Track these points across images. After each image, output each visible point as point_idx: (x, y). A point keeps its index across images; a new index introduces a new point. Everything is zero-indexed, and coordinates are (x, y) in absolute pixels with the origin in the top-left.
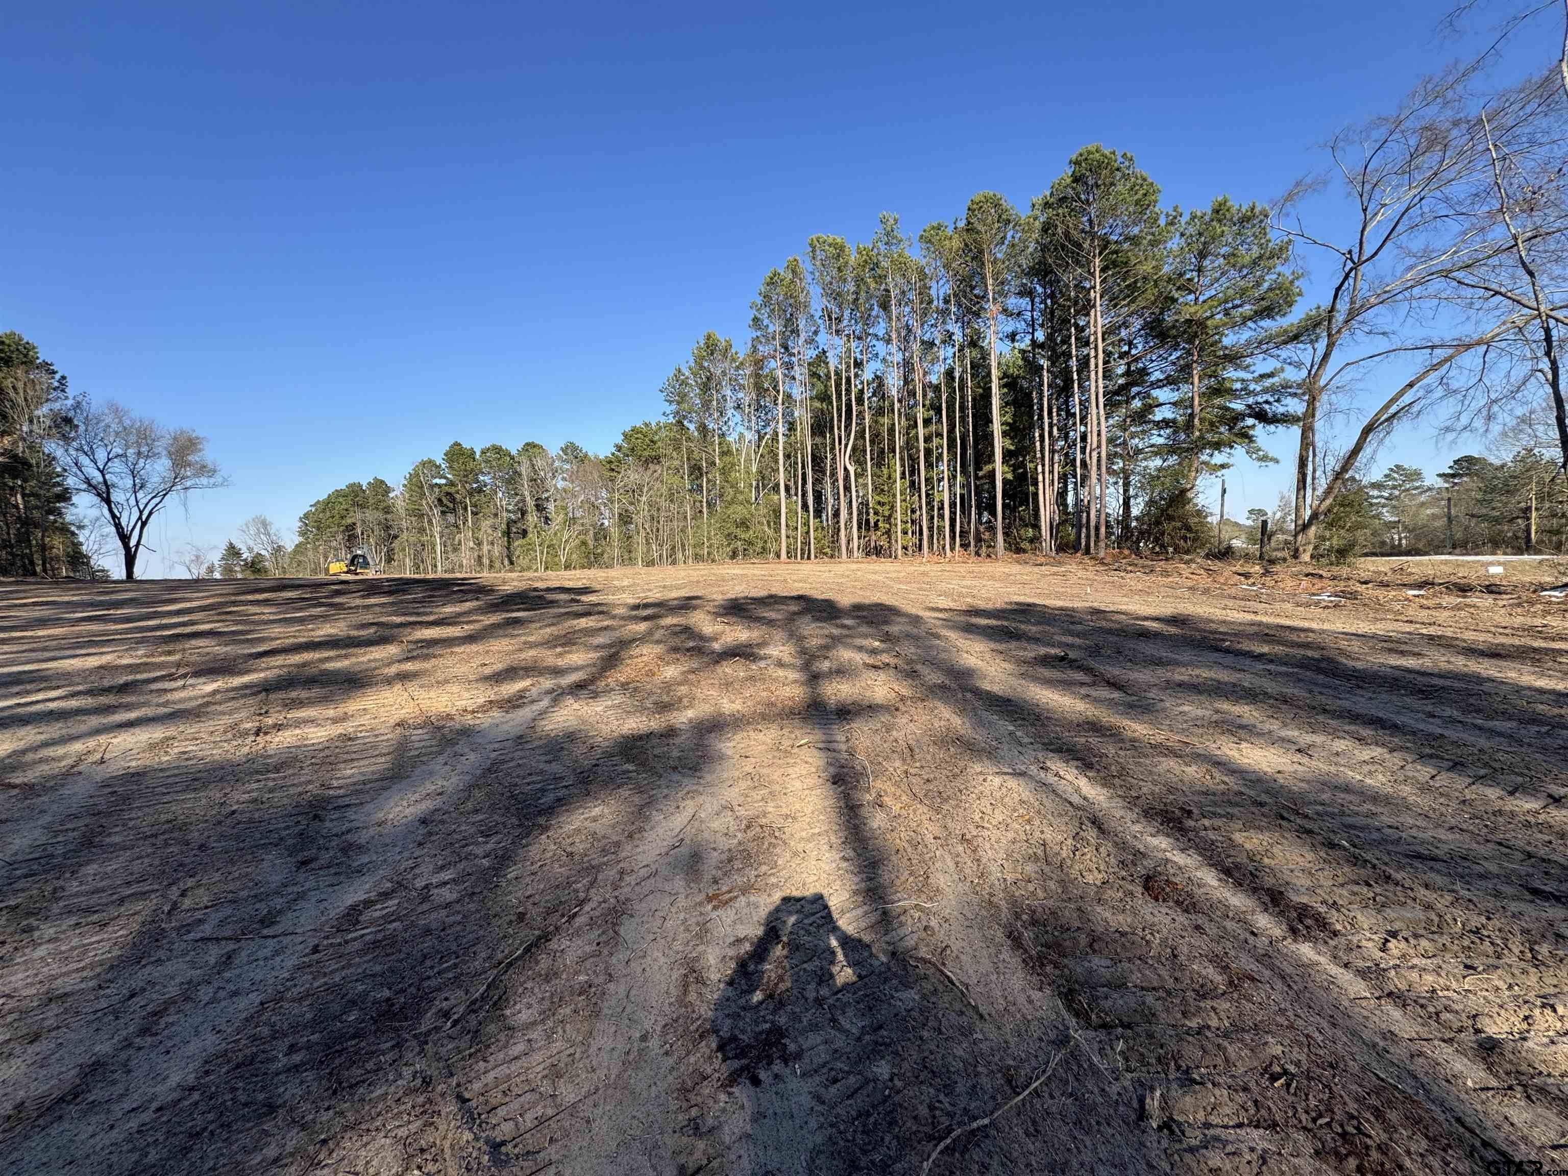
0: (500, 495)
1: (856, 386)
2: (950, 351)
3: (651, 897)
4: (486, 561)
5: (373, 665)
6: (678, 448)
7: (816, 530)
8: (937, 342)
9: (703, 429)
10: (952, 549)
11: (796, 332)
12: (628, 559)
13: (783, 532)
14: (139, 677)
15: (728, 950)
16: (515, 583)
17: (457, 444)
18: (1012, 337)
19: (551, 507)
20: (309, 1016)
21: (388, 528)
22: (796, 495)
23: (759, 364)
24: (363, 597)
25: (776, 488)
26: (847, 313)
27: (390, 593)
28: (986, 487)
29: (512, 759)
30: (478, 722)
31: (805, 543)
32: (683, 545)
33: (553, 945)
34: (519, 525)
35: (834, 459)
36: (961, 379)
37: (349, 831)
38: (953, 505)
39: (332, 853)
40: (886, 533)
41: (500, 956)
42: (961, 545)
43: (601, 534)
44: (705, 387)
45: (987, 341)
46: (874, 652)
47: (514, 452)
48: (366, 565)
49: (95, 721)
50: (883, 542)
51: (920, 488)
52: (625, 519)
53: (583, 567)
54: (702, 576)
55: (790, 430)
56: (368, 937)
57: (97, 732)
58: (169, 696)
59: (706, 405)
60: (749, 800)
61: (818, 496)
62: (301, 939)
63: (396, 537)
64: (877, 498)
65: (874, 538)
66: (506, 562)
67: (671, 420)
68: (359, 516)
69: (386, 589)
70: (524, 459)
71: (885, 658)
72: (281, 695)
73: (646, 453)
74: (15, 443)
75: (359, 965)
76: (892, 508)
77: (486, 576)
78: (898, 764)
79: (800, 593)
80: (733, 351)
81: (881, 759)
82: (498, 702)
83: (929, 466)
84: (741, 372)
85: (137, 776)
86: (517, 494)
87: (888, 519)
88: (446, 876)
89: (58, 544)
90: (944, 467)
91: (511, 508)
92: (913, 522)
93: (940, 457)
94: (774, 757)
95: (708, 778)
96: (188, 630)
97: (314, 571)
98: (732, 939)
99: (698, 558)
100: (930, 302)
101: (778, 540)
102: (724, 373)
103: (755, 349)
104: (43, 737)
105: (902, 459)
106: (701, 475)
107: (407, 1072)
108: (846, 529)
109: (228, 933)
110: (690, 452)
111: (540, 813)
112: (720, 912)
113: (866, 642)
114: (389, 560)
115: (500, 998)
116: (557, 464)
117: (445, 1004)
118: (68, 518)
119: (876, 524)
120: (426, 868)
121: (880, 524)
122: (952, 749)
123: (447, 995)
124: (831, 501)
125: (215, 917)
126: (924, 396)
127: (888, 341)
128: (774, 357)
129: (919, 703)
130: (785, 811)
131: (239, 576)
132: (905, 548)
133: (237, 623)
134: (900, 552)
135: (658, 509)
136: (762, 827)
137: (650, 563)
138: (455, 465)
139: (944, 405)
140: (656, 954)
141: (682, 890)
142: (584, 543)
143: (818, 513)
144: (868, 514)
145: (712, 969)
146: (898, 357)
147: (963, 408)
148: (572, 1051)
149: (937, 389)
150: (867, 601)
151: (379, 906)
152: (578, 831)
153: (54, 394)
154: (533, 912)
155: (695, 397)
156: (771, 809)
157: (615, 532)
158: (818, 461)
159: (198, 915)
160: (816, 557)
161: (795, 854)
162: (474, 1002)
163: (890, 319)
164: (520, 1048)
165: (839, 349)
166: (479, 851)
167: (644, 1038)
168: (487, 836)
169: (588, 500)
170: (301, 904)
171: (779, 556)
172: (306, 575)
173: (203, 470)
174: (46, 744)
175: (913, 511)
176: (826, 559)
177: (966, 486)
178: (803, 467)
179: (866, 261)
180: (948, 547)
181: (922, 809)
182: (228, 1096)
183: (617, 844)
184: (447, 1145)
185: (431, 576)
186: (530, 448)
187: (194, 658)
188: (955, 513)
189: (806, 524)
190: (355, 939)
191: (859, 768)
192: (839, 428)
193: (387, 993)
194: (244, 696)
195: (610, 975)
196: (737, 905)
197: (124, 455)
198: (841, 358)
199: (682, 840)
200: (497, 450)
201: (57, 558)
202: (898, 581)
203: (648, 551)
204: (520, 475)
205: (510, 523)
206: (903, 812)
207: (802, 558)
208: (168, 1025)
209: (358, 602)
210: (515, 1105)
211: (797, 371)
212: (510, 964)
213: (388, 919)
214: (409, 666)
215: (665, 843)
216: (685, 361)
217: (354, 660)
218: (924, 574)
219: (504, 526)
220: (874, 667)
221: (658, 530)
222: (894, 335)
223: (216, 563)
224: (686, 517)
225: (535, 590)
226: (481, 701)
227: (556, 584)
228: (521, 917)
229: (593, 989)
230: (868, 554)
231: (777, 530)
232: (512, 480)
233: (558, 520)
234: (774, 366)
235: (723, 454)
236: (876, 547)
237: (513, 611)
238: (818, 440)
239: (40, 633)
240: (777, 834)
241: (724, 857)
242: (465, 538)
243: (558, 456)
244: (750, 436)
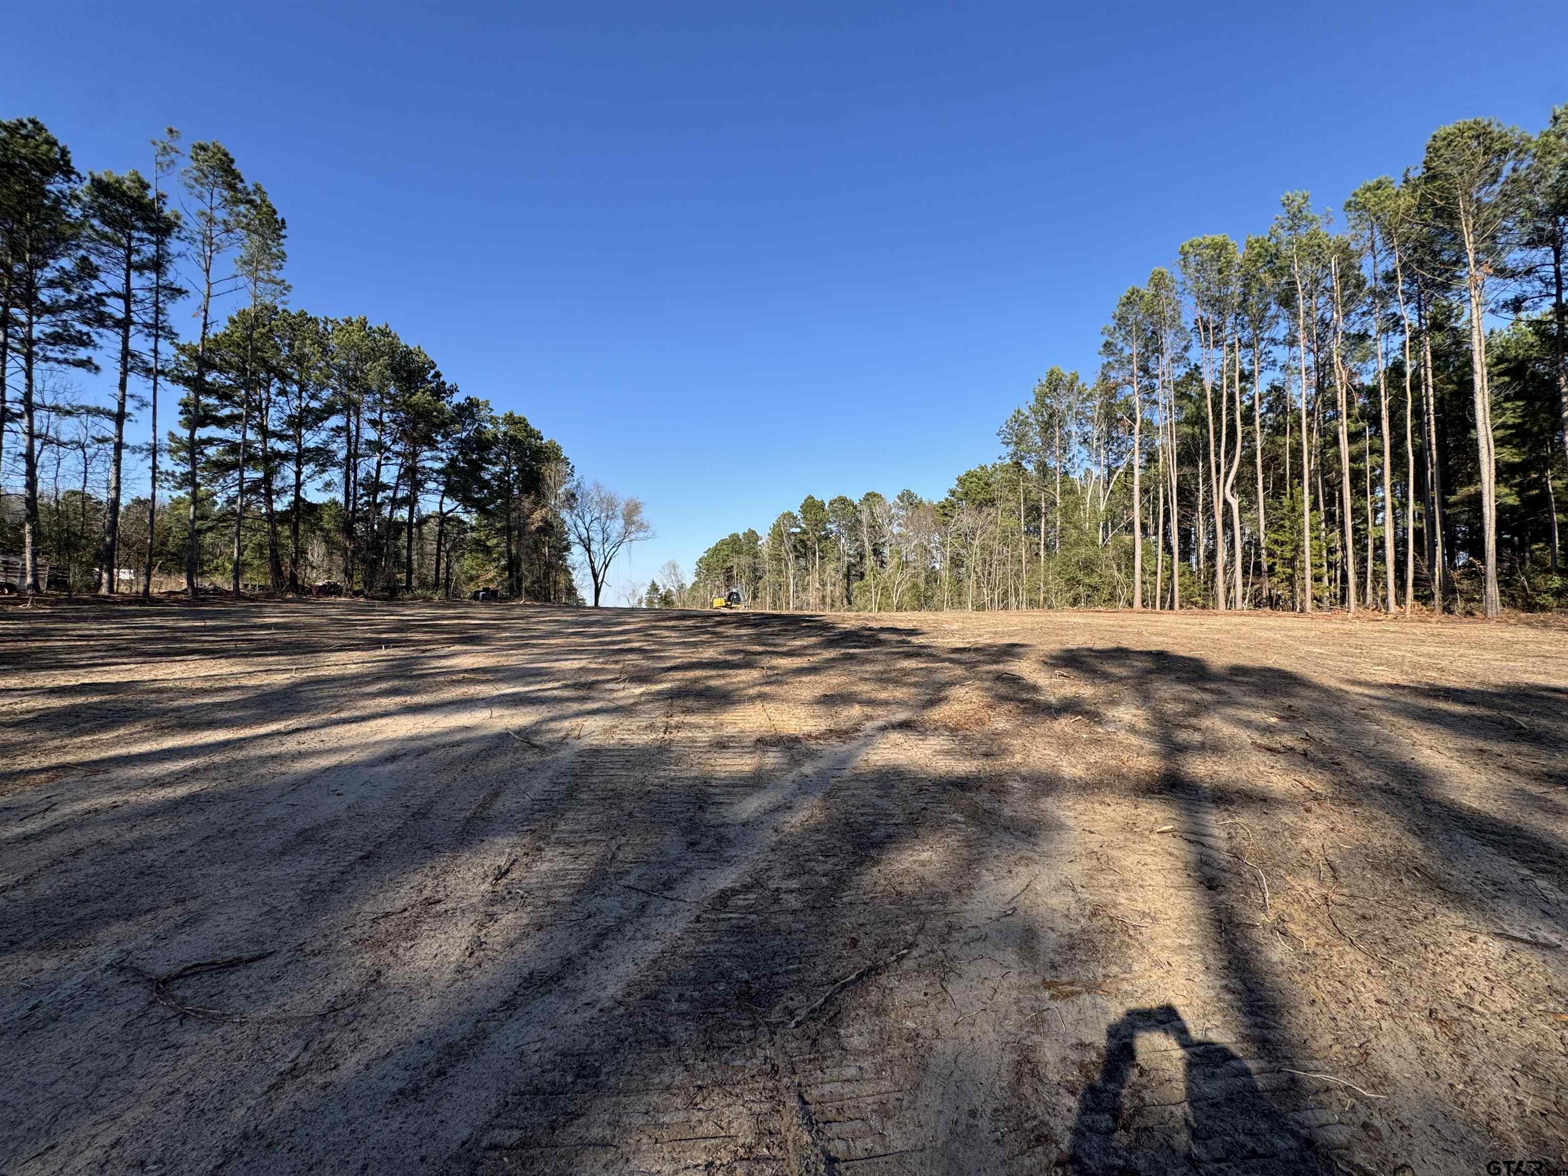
0: (843, 541)
1: (1242, 402)
2: (1397, 340)
3: (980, 962)
4: (828, 600)
5: (742, 685)
6: (1014, 490)
7: (1182, 575)
8: (1372, 332)
9: (1043, 468)
10: (1400, 601)
11: (1159, 350)
12: (957, 602)
13: (1138, 577)
14: (600, 678)
15: (1069, 1052)
16: (853, 622)
17: (811, 497)
18: (1516, 305)
19: (886, 551)
20: (692, 974)
21: (755, 570)
22: (1156, 534)
23: (1110, 392)
24: (736, 628)
25: (1130, 528)
26: (1230, 320)
27: (755, 626)
28: (1464, 517)
29: (848, 789)
30: (820, 748)
31: (1168, 589)
32: (1016, 590)
33: (883, 980)
34: (858, 568)
35: (1208, 492)
36: (1416, 375)
37: (722, 825)
38: (1400, 543)
39: (710, 841)
40: (1287, 579)
41: (836, 975)
42: (1416, 598)
43: (932, 577)
44: (1047, 426)
45: (1464, 319)
46: (1268, 730)
47: (856, 502)
48: (738, 601)
49: (576, 707)
50: (1282, 591)
51: (1342, 523)
52: (956, 562)
53: (913, 609)
54: (1038, 623)
55: (1148, 461)
56: (734, 921)
57: (577, 715)
58: (615, 695)
59: (1048, 444)
60: (1095, 883)
61: (1185, 536)
62: (688, 907)
63: (761, 578)
64: (1274, 536)
65: (1267, 585)
66: (845, 602)
67: (1008, 461)
68: (736, 560)
69: (752, 622)
70: (865, 508)
71: (1287, 740)
72: (680, 702)
73: (980, 497)
74: (547, 513)
75: (727, 943)
76: (1297, 549)
77: (828, 614)
78: (1311, 883)
79: (1159, 648)
80: (1080, 383)
81: (1283, 872)
82: (837, 731)
83: (1359, 492)
84: (1089, 404)
85: (596, 752)
86: (857, 540)
87: (1291, 562)
88: (794, 884)
89: (562, 579)
90: (1385, 492)
91: (851, 552)
92: (1330, 565)
93: (1377, 481)
94: (1127, 839)
95: (1045, 847)
96: (627, 646)
97: (703, 605)
98: (1074, 1041)
99: (1032, 603)
100: (1360, 285)
101: (1130, 586)
102: (1069, 408)
103: (1105, 378)
104: (550, 714)
105: (1313, 487)
106: (1040, 517)
107: (760, 1053)
108: (1225, 573)
109: (643, 887)
110: (1027, 492)
111: (873, 845)
112: (1059, 1004)
113: (1256, 716)
114: (755, 597)
115: (835, 1015)
116: (893, 511)
117: (790, 1002)
118: (569, 562)
119: (1271, 568)
120: (777, 873)
121: (1277, 568)
122: (1406, 881)
123: (792, 995)
124: (1203, 541)
125: (636, 872)
126: (1350, 403)
127: (1292, 343)
128: (1130, 383)
129: (1345, 808)
130: (1141, 906)
131: (657, 606)
132: (1317, 599)
133: (656, 643)
134: (1309, 605)
135: (991, 553)
136: (1111, 919)
137: (981, 607)
138: (808, 516)
139: (1385, 413)
140: (986, 1027)
141: (1014, 965)
142: (915, 585)
143: (1185, 555)
144: (1258, 555)
145: (1050, 1067)
146: (1308, 360)
147: (1418, 413)
148: (899, 1095)
149: (1372, 393)
150: (1257, 665)
151: (741, 896)
152: (907, 871)
153: (568, 478)
154: (865, 941)
155: (1035, 437)
156: (1123, 901)
157: (945, 575)
158: (1186, 495)
159: (627, 866)
160: (1181, 607)
161: (1157, 963)
162: (813, 1011)
163: (1296, 316)
164: (851, 1072)
165: (1219, 362)
166: (820, 868)
167: (973, 1113)
168: (827, 856)
169: (921, 545)
170: (689, 878)
171: (1131, 605)
172: (696, 607)
173: (642, 527)
174: (552, 719)
175: (1331, 551)
176: (1195, 610)
177: (1425, 516)
178: (1166, 502)
179: (1259, 255)
180: (1391, 599)
181: (1352, 955)
182: (641, 1019)
183: (945, 896)
184: (790, 1138)
185: (784, 612)
186: (871, 497)
187: (630, 668)
188: (1406, 555)
189: (1169, 568)
190: (724, 920)
191: (1248, 876)
192: (1217, 455)
193: (746, 976)
194: (658, 700)
195: (938, 1031)
196: (1080, 1003)
197: (599, 518)
198: (1222, 373)
199: (1014, 909)
200: (843, 500)
201: (560, 590)
202: (1306, 641)
203: (979, 595)
204: (861, 522)
205: (850, 566)
206: (1320, 950)
207: (1162, 607)
208: (609, 947)
209: (732, 632)
210: (848, 1127)
211: (1159, 395)
212: (845, 986)
213: (749, 909)
214: (767, 689)
215: (996, 908)
216: (1026, 402)
217: (728, 680)
218: (1349, 634)
219: (845, 569)
220: (1270, 750)
221: (990, 574)
222: (1301, 335)
223: (644, 596)
224: (1020, 561)
225: (870, 629)
226: (823, 728)
227: (889, 625)
228: (854, 942)
229: (921, 1040)
230: (1257, 605)
231: (1131, 574)
232: (854, 527)
233: (891, 563)
234: (1133, 393)
235: (1064, 493)
236: (1270, 598)
237: (851, 647)
238: (1187, 470)
239: (552, 642)
240: (1131, 932)
241: (1065, 941)
242: (813, 579)
243: (895, 504)
244: (1099, 472)
